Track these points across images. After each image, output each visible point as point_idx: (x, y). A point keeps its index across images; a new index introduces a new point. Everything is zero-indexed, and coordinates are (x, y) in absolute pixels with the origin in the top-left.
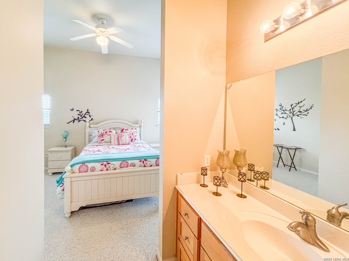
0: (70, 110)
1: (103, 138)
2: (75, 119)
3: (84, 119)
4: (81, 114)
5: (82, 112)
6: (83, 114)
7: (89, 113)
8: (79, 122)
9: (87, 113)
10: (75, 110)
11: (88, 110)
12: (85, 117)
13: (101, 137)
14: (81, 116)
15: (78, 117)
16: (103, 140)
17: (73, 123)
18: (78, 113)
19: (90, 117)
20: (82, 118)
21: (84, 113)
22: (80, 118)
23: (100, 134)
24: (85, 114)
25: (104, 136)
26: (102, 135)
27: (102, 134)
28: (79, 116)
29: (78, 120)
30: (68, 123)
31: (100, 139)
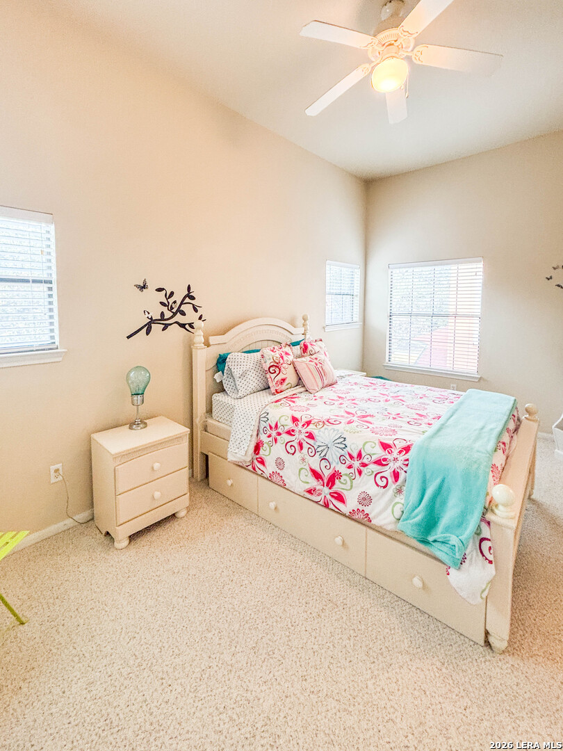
0: (136, 286)
1: (281, 376)
2: (152, 321)
3: (179, 318)
4: (168, 303)
5: (172, 294)
6: (175, 302)
7: (193, 298)
8: (164, 329)
9: (187, 300)
10: (152, 286)
11: (189, 288)
12: (183, 314)
13: (277, 372)
14: (172, 308)
15: (162, 314)
16: (284, 380)
17: (148, 333)
18: (161, 296)
19: (196, 310)
20: (175, 314)
21: (178, 297)
22: (168, 314)
23: (272, 364)
24: (182, 303)
25: (282, 369)
26: (278, 367)
27: (275, 364)
28: (165, 309)
29: (163, 324)
30: (128, 337)
31: (276, 380)
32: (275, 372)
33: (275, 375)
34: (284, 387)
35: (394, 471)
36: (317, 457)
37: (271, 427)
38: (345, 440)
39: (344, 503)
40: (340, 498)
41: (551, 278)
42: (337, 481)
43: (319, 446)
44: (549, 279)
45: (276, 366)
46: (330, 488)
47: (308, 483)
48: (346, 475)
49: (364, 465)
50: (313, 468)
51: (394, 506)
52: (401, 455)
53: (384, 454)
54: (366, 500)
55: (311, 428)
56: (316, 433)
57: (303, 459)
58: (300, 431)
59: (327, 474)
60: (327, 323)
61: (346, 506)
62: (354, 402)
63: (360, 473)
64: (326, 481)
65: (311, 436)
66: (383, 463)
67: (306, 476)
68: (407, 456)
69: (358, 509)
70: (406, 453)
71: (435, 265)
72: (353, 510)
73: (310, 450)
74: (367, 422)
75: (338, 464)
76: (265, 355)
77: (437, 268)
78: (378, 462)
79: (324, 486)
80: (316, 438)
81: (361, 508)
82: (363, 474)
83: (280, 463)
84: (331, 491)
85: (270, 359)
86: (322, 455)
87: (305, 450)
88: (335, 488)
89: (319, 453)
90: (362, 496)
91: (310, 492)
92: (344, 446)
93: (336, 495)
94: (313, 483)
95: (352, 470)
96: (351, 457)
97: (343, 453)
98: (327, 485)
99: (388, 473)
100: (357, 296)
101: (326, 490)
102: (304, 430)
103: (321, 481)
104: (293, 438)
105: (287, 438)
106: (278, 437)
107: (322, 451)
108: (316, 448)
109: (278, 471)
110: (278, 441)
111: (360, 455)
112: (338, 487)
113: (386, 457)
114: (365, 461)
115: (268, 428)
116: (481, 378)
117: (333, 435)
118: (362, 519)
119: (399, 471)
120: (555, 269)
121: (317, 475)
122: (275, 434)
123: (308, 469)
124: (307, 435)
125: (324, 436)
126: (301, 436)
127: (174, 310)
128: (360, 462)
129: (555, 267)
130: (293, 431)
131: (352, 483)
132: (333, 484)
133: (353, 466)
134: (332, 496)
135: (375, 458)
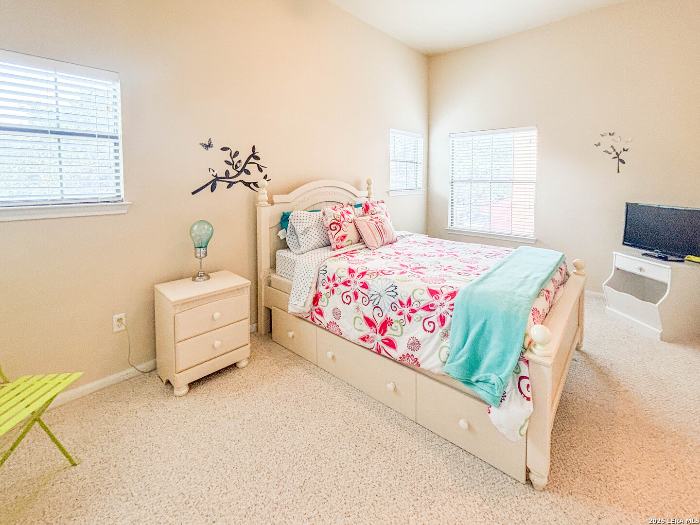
0: (202, 144)
1: (341, 233)
2: (217, 179)
3: (243, 176)
4: (233, 163)
5: (237, 153)
6: (240, 161)
7: (258, 158)
8: (228, 187)
9: (252, 160)
10: (217, 145)
11: (254, 148)
12: (248, 173)
13: (338, 229)
14: (237, 167)
15: (227, 172)
16: (344, 237)
17: (212, 190)
18: (226, 155)
19: (261, 171)
20: (239, 173)
21: (243, 157)
22: (233, 173)
23: (333, 221)
24: (246, 163)
25: (343, 226)
26: (338, 224)
27: (336, 222)
28: (230, 168)
29: (228, 182)
30: (193, 193)
31: (336, 237)
32: (336, 229)
33: (336, 231)
34: (344, 243)
35: (441, 316)
36: (371, 306)
37: (329, 279)
38: (396, 289)
39: (395, 349)
40: (391, 344)
41: (599, 144)
42: (388, 328)
43: (373, 295)
44: (597, 146)
45: (337, 224)
46: (382, 335)
47: (361, 330)
48: (397, 321)
49: (414, 311)
50: (367, 316)
51: (440, 350)
52: (447, 300)
53: (431, 299)
54: (415, 344)
55: (366, 278)
56: (370, 282)
57: (358, 309)
58: (355, 282)
59: (379, 321)
60: (391, 189)
61: (397, 351)
62: (409, 257)
63: (410, 319)
64: (378, 328)
65: (365, 286)
66: (431, 308)
67: (361, 324)
68: (452, 302)
69: (408, 354)
70: (452, 298)
71: (493, 134)
72: (403, 355)
73: (364, 299)
74: (419, 273)
75: (389, 311)
76: (326, 213)
77: (495, 136)
78: (427, 308)
79: (376, 333)
80: (370, 287)
81: (410, 353)
82: (412, 320)
83: (337, 313)
84: (383, 337)
85: (331, 217)
86: (375, 304)
87: (359, 300)
88: (386, 335)
89: (372, 302)
90: (413, 340)
91: (363, 339)
92: (395, 294)
93: (387, 341)
94: (367, 330)
95: (402, 317)
96: (401, 304)
97: (394, 300)
98: (380, 333)
99: (435, 317)
100: (420, 163)
101: (379, 337)
102: (359, 281)
103: (374, 329)
104: (348, 289)
105: (343, 288)
106: (335, 288)
107: (375, 300)
108: (369, 296)
109: (335, 321)
110: (335, 293)
111: (409, 302)
112: (390, 333)
113: (433, 303)
114: (414, 307)
115: (327, 280)
116: (536, 240)
117: (385, 285)
118: (410, 363)
119: (445, 315)
120: (602, 136)
121: (370, 323)
122: (333, 286)
123: (362, 317)
124: (362, 284)
125: (377, 285)
126: (356, 286)
127: (239, 169)
128: (409, 308)
129: (603, 134)
130: (349, 281)
131: (402, 329)
132: (385, 331)
133: (403, 312)
134: (385, 343)
135: (423, 304)
